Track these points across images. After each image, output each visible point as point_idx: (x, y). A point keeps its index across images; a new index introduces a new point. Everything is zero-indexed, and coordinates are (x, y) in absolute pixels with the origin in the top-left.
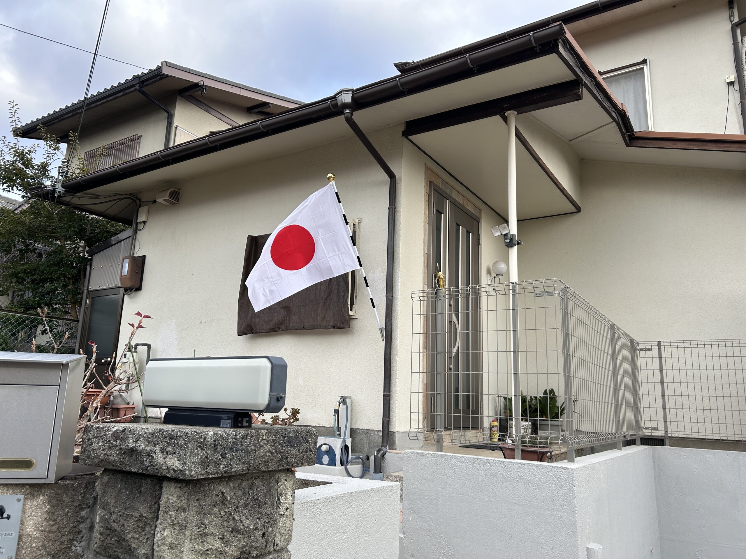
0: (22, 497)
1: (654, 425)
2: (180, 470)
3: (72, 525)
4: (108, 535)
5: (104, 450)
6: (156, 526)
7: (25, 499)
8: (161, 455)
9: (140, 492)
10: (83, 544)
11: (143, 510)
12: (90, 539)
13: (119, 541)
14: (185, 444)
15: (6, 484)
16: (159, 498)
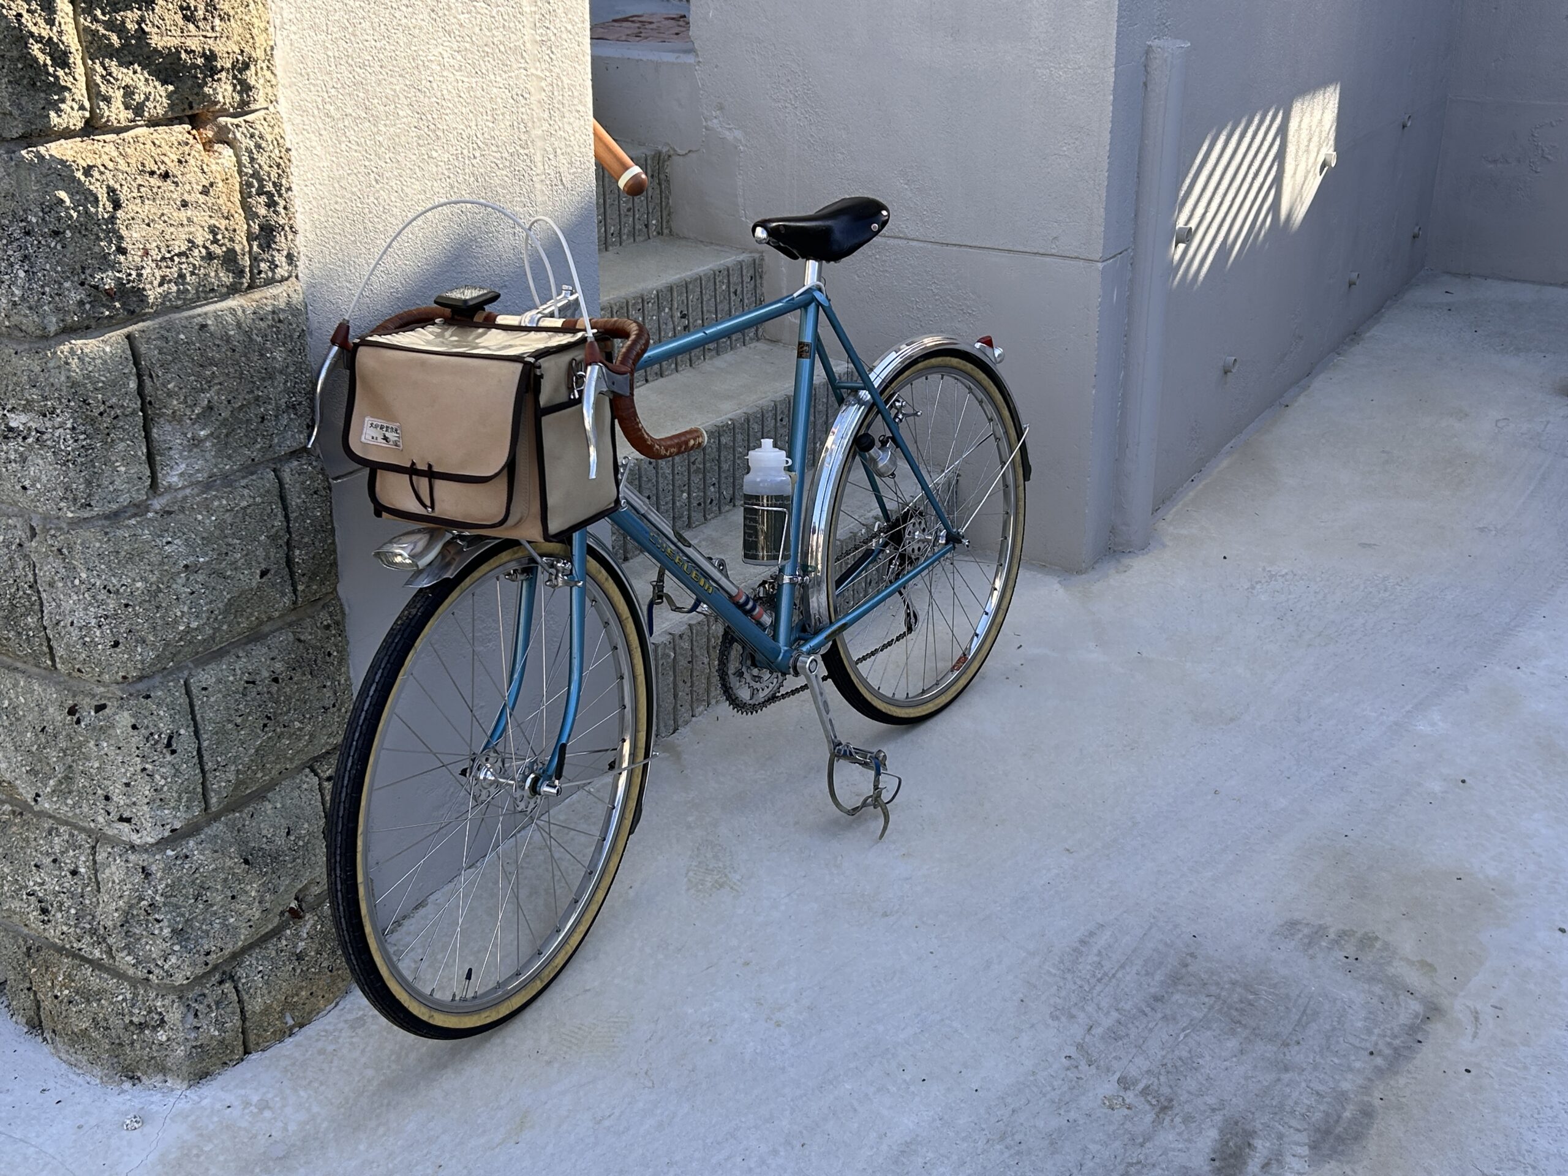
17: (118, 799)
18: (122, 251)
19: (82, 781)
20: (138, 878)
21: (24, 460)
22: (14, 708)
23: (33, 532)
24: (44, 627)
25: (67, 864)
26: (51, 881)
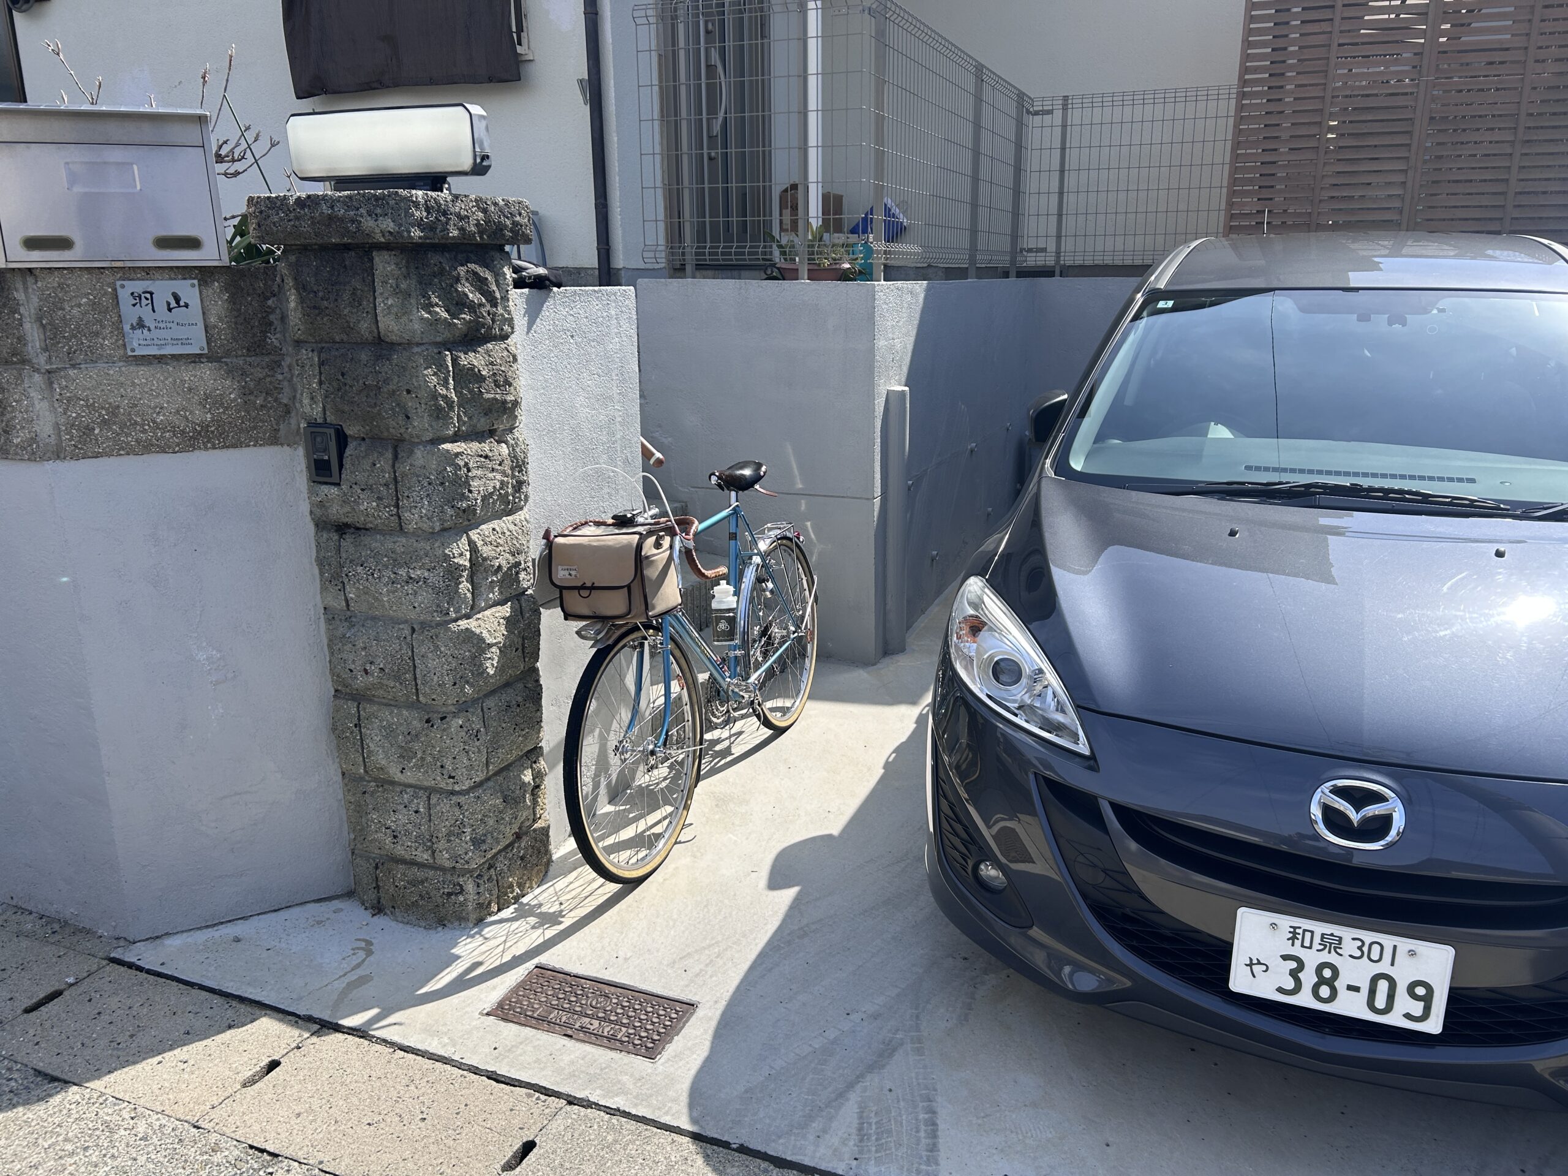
0: (196, 282)
1: (1041, 245)
2: (398, 232)
3: (259, 315)
4: (317, 315)
5: (290, 220)
6: (375, 299)
7: (200, 285)
8: (369, 218)
9: (345, 267)
10: (278, 336)
11: (356, 283)
12: (284, 332)
13: (331, 320)
14: (397, 204)
15: (171, 268)
16: (371, 271)
17: (449, 766)
18: (470, 491)
21: (416, 593)
22: (390, 725)
23: (413, 630)
24: (415, 679)
25: (414, 807)
26: (402, 817)
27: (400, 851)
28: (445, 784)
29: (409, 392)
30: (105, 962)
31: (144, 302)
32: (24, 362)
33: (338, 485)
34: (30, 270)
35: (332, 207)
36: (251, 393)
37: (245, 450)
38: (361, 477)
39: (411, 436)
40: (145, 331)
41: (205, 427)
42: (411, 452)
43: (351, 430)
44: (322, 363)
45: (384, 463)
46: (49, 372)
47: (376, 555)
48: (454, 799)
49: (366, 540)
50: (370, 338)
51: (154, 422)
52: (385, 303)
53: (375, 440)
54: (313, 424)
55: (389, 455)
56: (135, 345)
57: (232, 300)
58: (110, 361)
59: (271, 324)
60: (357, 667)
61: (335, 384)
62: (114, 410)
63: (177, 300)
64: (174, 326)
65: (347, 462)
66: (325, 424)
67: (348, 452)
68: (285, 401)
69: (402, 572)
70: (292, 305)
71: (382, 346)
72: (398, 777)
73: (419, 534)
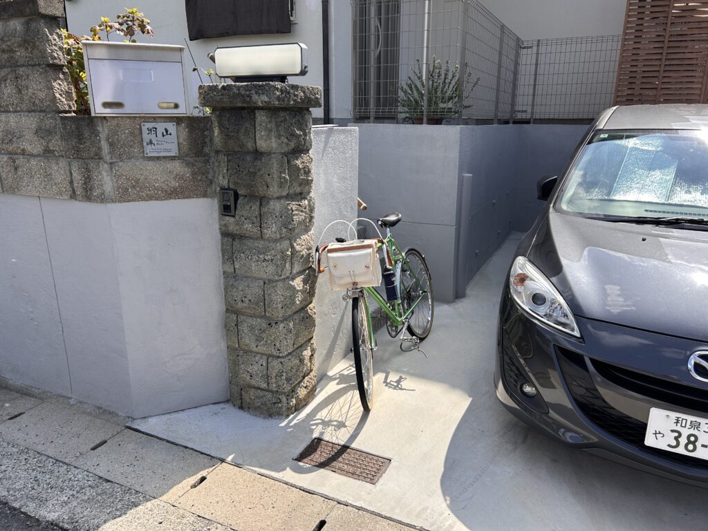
0: (175, 123)
1: (525, 109)
2: (269, 102)
3: (201, 139)
4: (228, 139)
5: (219, 96)
6: (255, 132)
7: (176, 125)
8: (256, 95)
10: (208, 148)
11: (247, 125)
12: (211, 146)
13: (234, 142)
14: (269, 89)
15: (165, 117)
16: (254, 119)
17: (278, 345)
18: (293, 221)
19: (269, 341)
20: (280, 365)
21: (267, 266)
22: (252, 325)
23: (265, 283)
24: (265, 305)
25: (260, 363)
26: (255, 368)
27: (253, 382)
28: (275, 353)
29: (269, 175)
30: (124, 428)
31: (153, 132)
32: (100, 158)
33: (234, 216)
34: (105, 117)
35: (239, 90)
36: (196, 174)
37: (192, 200)
38: (245, 213)
39: (269, 195)
40: (153, 145)
41: (175, 189)
42: (268, 202)
43: (240, 192)
44: (228, 161)
45: (255, 207)
46: (111, 163)
47: (250, 249)
48: (280, 360)
49: (246, 242)
50: (252, 150)
51: (154, 186)
52: (261, 134)
53: (252, 197)
54: (222, 189)
55: (258, 203)
56: (148, 151)
57: (190, 132)
58: (137, 158)
59: (206, 143)
60: (238, 299)
61: (234, 171)
62: (137, 181)
63: (167, 131)
64: (165, 143)
65: (239, 207)
66: (229, 189)
67: (239, 202)
68: (210, 178)
69: (261, 256)
70: (216, 134)
71: (257, 154)
72: (255, 349)
73: (269, 240)
